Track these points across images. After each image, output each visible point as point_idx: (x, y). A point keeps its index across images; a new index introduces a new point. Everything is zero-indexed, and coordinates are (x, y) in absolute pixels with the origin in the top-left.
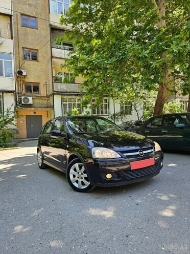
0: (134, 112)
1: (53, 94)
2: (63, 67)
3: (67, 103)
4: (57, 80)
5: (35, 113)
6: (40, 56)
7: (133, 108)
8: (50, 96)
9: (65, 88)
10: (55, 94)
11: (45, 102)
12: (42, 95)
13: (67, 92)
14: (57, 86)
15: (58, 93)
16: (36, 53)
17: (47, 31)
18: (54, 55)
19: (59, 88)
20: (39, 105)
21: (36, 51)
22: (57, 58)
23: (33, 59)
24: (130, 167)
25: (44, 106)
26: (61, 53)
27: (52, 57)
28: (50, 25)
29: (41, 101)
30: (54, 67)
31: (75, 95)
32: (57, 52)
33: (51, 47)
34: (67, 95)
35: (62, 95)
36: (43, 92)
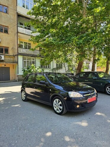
0: (63, 68)
1: (18, 55)
2: (30, 41)
3: (26, 61)
4: (20, 46)
5: (5, 65)
6: (10, 31)
7: (63, 65)
8: (15, 55)
9: (25, 52)
10: (19, 55)
11: (12, 59)
12: (10, 55)
13: (26, 54)
14: (20, 50)
15: (21, 54)
16: (7, 29)
17: (14, 16)
18: (19, 31)
19: (22, 51)
20: (8, 61)
21: (7, 28)
22: (21, 33)
23: (5, 32)
24: (87, 101)
25: (11, 61)
26: (23, 31)
27: (18, 32)
28: (17, 13)
29: (9, 58)
30: (19, 39)
31: (31, 56)
32: (21, 30)
33: (17, 27)
34: (26, 56)
35: (23, 55)
36: (11, 53)
